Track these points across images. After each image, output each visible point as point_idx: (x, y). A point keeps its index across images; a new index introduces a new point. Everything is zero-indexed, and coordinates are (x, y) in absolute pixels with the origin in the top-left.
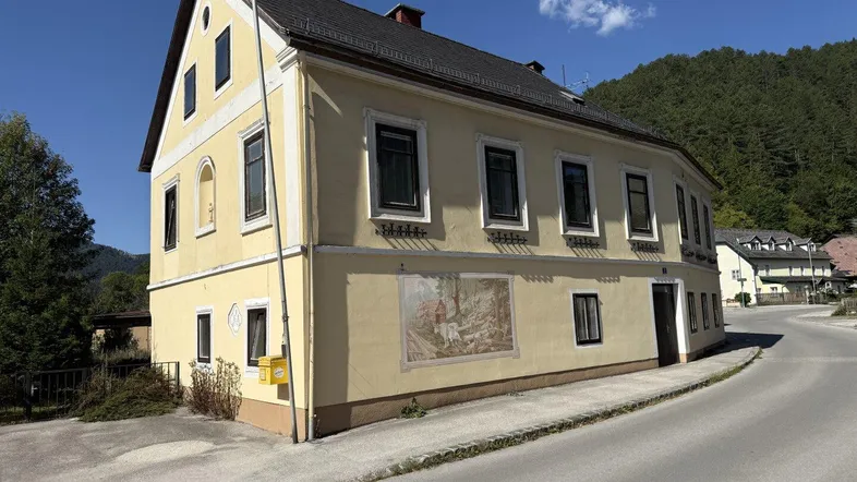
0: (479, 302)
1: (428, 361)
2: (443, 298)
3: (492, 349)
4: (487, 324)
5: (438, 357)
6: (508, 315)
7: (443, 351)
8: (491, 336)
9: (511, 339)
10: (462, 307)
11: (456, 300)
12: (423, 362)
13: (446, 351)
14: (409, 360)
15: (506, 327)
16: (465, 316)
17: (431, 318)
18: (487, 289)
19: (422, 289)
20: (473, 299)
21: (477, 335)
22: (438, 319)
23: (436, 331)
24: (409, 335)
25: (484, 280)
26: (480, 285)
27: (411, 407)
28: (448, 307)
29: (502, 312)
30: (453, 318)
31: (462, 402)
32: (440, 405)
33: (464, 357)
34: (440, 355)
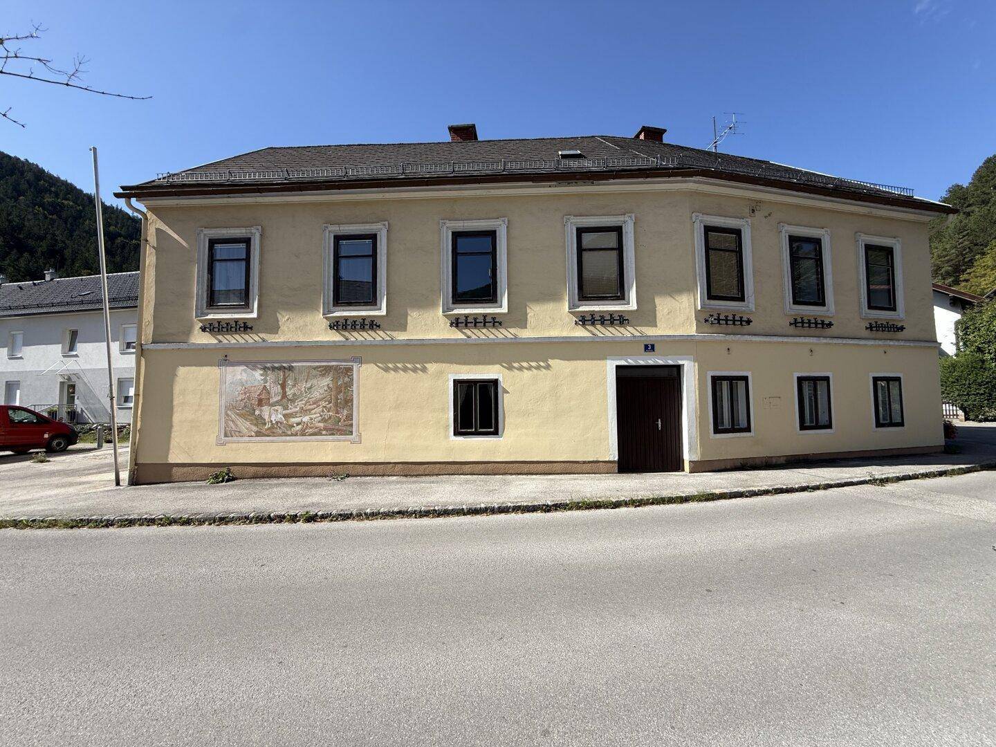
0: (311, 388)
1: (247, 439)
2: (267, 385)
3: (324, 432)
4: (319, 410)
5: (257, 436)
6: (348, 402)
7: (264, 431)
8: (324, 420)
9: (352, 425)
10: (289, 392)
11: (283, 386)
12: (240, 439)
13: (266, 431)
14: (226, 435)
15: (345, 412)
16: (293, 401)
17: (253, 402)
18: (323, 375)
19: (244, 376)
20: (303, 386)
21: (306, 419)
22: (260, 403)
23: (257, 413)
24: (227, 415)
25: (320, 367)
26: (314, 372)
27: (225, 474)
28: (272, 392)
29: (342, 399)
30: (277, 402)
31: (279, 477)
32: (255, 477)
33: (288, 438)
34: (258, 434)
